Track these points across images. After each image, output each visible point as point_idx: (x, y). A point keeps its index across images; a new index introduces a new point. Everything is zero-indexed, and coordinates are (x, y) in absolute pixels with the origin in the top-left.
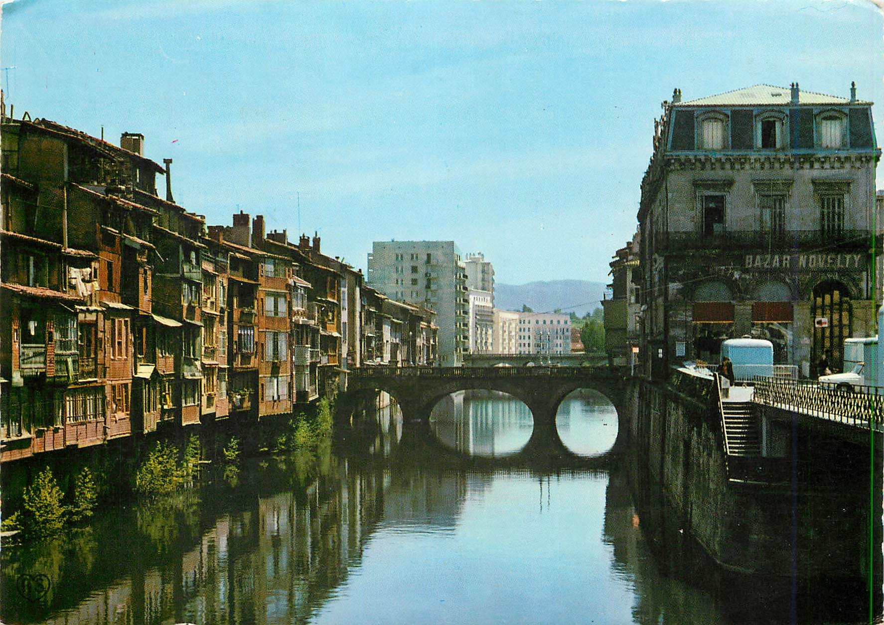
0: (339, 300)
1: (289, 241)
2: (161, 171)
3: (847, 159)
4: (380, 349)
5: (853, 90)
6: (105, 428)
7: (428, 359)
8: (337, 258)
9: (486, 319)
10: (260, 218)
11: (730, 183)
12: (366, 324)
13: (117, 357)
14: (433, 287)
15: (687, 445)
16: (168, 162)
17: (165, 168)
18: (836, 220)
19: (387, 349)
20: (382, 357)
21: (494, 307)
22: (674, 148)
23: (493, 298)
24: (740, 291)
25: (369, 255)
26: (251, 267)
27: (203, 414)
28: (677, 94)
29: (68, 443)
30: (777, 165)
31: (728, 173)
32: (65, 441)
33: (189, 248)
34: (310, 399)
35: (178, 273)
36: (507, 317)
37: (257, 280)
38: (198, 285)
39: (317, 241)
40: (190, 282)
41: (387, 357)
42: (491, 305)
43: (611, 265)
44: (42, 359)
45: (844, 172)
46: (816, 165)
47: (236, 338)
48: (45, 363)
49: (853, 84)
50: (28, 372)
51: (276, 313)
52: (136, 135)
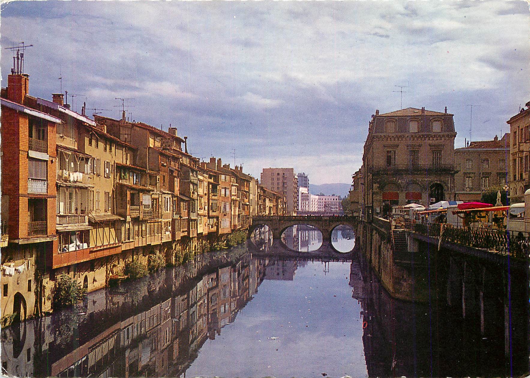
0: (249, 190)
1: (231, 168)
2: (183, 142)
3: (443, 136)
4: (265, 208)
5: (446, 110)
6: (161, 238)
7: (283, 213)
8: (249, 174)
9: (306, 197)
10: (220, 159)
11: (398, 146)
12: (259, 199)
13: (166, 212)
14: (285, 186)
15: (380, 247)
16: (186, 138)
17: (184, 140)
18: (439, 160)
19: (267, 209)
20: (265, 212)
21: (309, 193)
22: (376, 132)
23: (308, 190)
24: (401, 188)
25: (261, 174)
26: (216, 177)
27: (198, 233)
28: (377, 112)
29: (147, 243)
30: (416, 139)
31: (396, 142)
32: (146, 243)
33: (193, 171)
34: (238, 228)
35: (189, 180)
36: (313, 197)
37: (218, 183)
38: (196, 185)
39: (241, 168)
40: (193, 184)
41: (267, 212)
42: (307, 193)
43: (353, 177)
44: (138, 212)
45: (442, 141)
46: (431, 139)
47: (211, 204)
48: (139, 213)
49: (446, 108)
50: (133, 216)
51: (225, 196)
52: (174, 128)
